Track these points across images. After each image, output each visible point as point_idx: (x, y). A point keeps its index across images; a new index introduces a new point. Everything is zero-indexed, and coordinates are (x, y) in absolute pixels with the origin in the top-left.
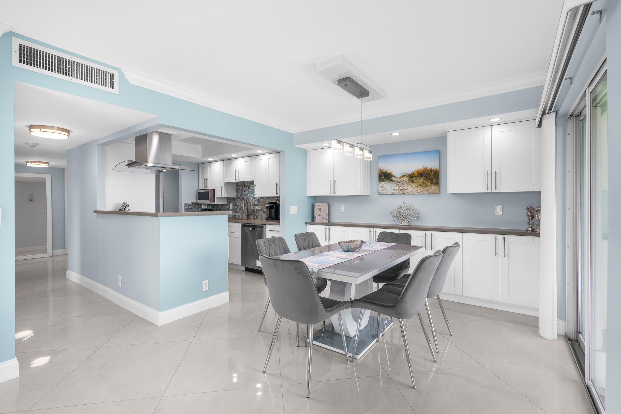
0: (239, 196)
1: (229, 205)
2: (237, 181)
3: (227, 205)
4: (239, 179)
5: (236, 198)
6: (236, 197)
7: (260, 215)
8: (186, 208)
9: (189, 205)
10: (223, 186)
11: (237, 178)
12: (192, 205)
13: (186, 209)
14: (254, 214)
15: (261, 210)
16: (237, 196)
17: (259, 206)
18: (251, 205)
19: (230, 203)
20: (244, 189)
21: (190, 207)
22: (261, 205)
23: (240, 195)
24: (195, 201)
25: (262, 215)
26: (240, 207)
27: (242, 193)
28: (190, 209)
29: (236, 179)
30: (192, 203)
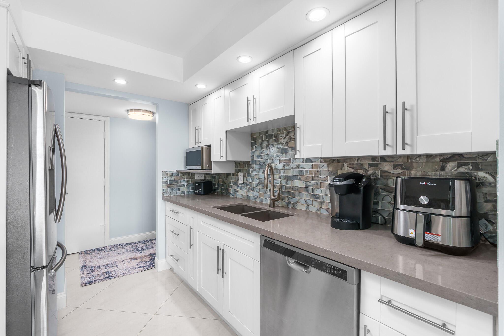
0: (256, 158)
1: (238, 175)
2: (252, 123)
3: (233, 175)
4: (254, 118)
5: (249, 162)
6: (249, 159)
7: (302, 201)
8: (166, 179)
9: (172, 174)
10: (224, 138)
11: (251, 117)
12: (178, 175)
13: (167, 181)
14: (289, 198)
15: (306, 189)
16: (252, 157)
17: (300, 179)
18: (280, 178)
19: (240, 171)
20: (267, 144)
21: (174, 178)
22: (306, 179)
23: (258, 156)
24: (182, 168)
25: (310, 202)
26: (256, 181)
27: (262, 153)
28: (174, 181)
29: (248, 119)
30: (178, 172)
